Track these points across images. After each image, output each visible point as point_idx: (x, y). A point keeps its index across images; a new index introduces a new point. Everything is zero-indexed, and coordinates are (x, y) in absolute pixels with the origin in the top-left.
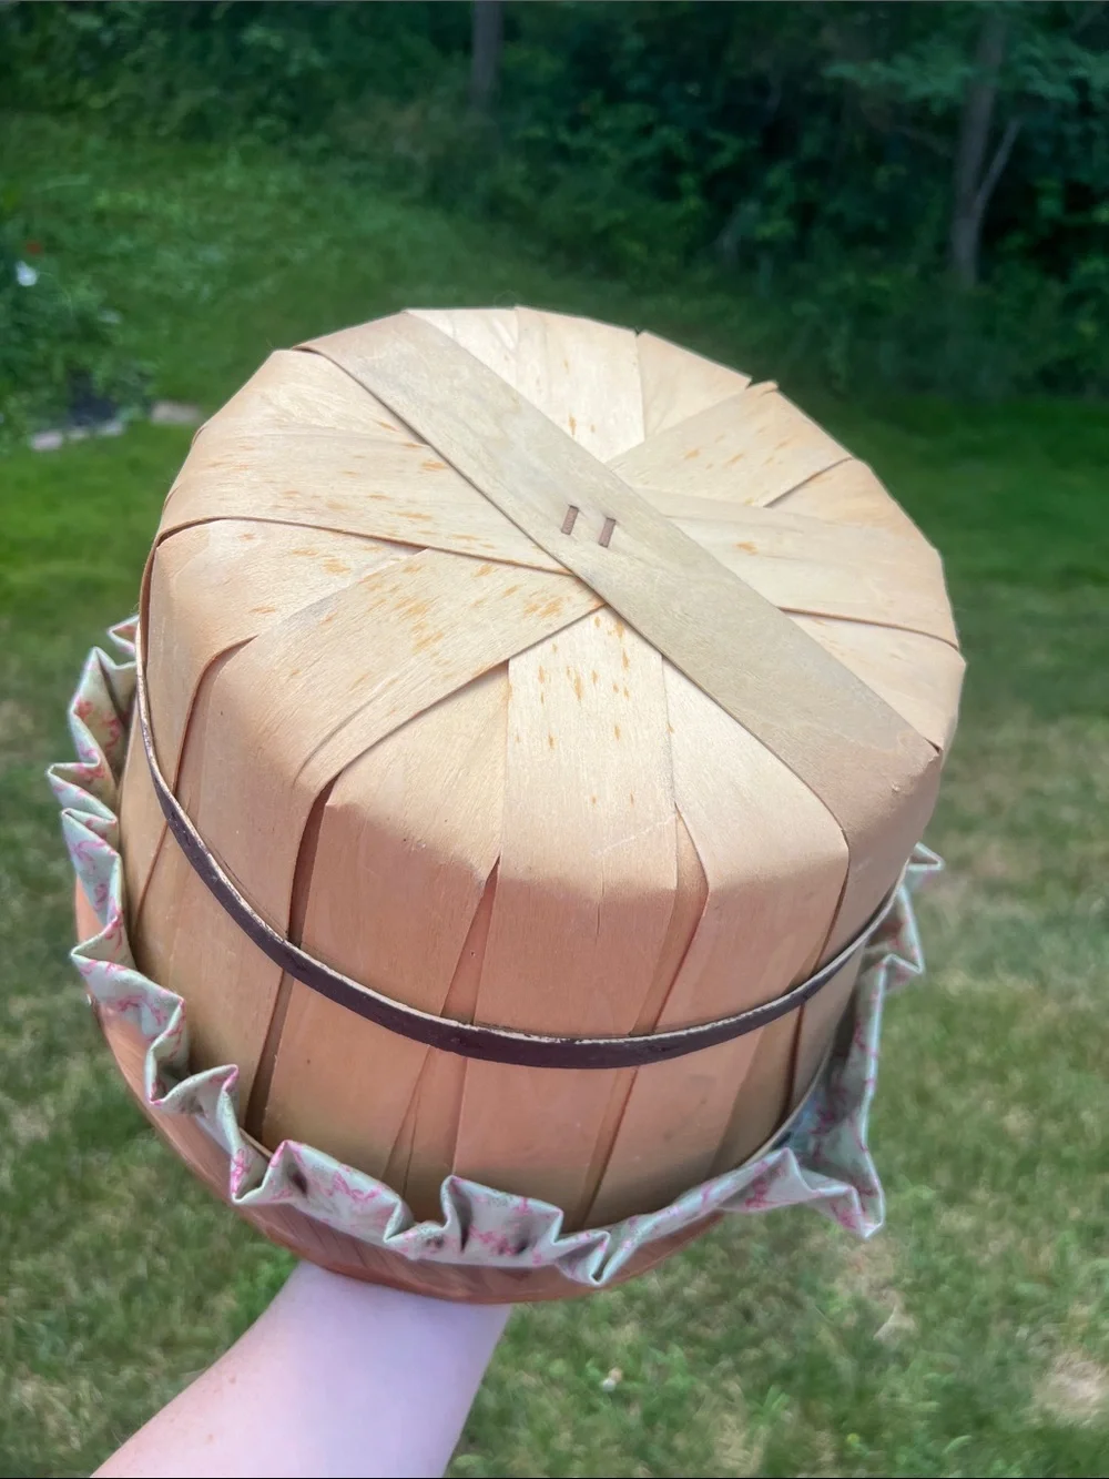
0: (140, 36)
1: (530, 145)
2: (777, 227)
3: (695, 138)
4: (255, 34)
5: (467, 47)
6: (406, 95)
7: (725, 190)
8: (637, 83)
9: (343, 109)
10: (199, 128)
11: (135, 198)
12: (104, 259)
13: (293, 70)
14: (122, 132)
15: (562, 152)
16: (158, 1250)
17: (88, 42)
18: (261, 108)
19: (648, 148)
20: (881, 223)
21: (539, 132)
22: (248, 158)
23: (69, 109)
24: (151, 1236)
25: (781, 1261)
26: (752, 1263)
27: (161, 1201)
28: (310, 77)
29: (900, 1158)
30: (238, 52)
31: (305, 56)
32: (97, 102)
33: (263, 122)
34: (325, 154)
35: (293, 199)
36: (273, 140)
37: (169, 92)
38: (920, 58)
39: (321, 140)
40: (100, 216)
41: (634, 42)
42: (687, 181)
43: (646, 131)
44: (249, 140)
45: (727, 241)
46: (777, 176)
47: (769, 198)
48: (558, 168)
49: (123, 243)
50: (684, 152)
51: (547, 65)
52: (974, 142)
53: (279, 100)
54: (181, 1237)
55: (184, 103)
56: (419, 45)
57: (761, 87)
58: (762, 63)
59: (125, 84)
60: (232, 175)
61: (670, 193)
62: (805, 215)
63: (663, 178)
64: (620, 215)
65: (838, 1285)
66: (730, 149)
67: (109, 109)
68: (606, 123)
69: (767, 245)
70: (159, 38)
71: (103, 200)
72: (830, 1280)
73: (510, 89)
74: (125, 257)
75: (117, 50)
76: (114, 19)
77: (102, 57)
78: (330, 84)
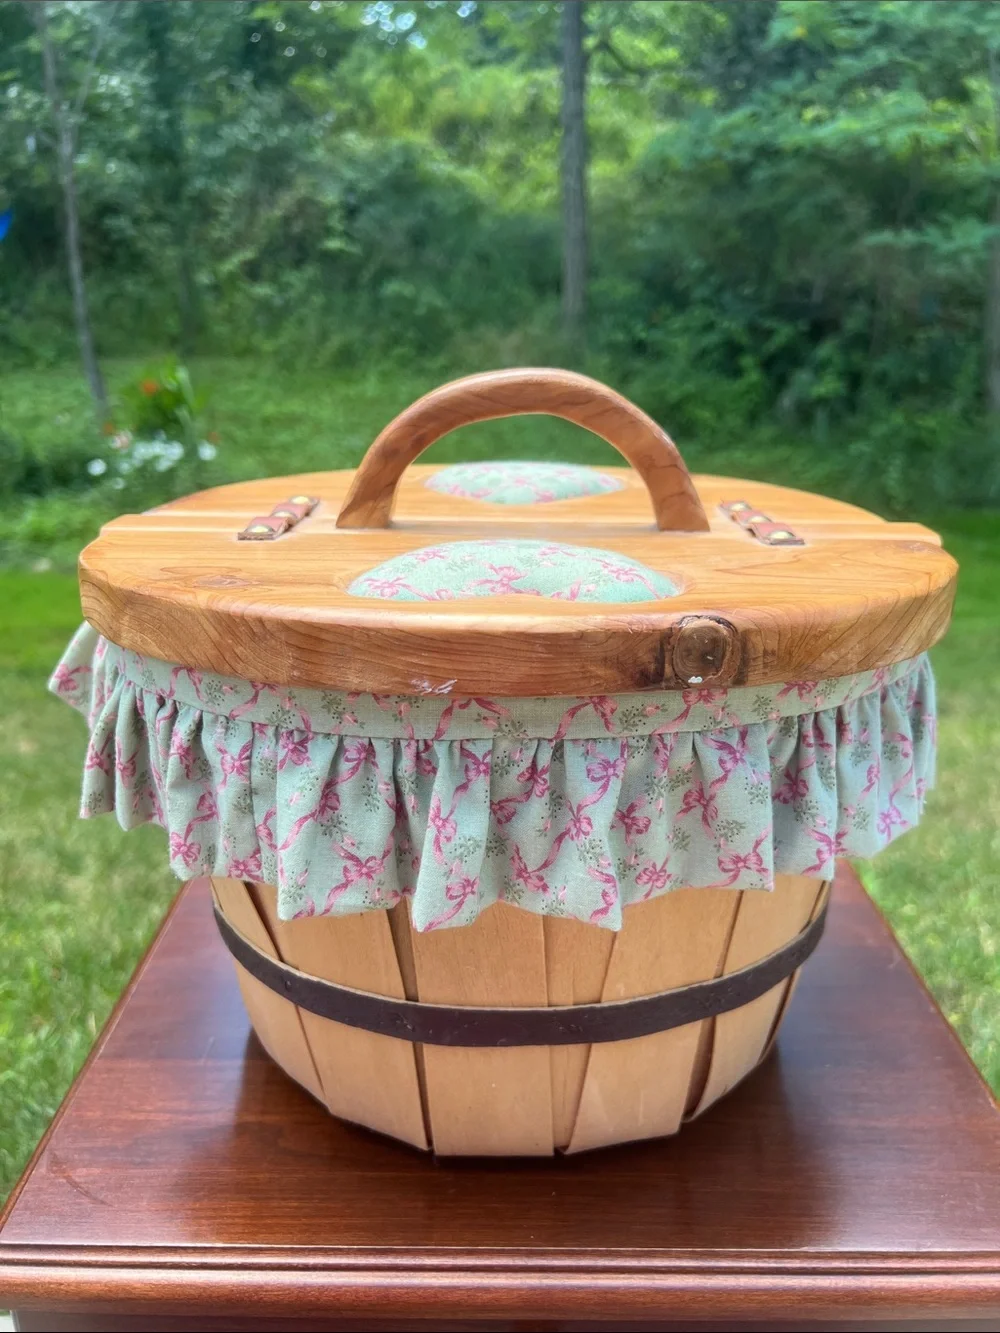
0: (303, 300)
1: (612, 347)
2: (829, 386)
3: (753, 329)
4: (392, 288)
5: (558, 286)
6: (509, 325)
7: (779, 367)
8: (700, 292)
9: (460, 336)
10: (346, 361)
11: (295, 406)
12: (268, 448)
13: (421, 311)
14: (286, 365)
15: (640, 347)
17: (264, 305)
18: (396, 340)
19: (711, 339)
20: (923, 376)
21: (618, 336)
22: (385, 377)
23: (247, 352)
28: (434, 315)
30: (377, 303)
32: (268, 346)
33: (398, 351)
36: (403, 362)
37: (324, 336)
39: (441, 360)
40: (267, 422)
41: (695, 264)
42: (747, 361)
43: (709, 327)
44: (387, 365)
45: (787, 401)
46: (826, 349)
47: (820, 368)
48: (638, 364)
49: (284, 437)
50: (744, 339)
51: (624, 289)
53: (411, 334)
55: (336, 341)
56: (526, 295)
57: (805, 289)
58: (805, 273)
59: (288, 333)
60: (371, 387)
61: (737, 373)
62: (854, 379)
63: (727, 362)
64: (689, 387)
66: (784, 333)
67: (276, 353)
68: (677, 323)
69: (822, 401)
70: (318, 300)
71: (270, 409)
73: (591, 312)
74: (285, 448)
75: (286, 310)
76: (283, 288)
77: (273, 316)
78: (451, 320)
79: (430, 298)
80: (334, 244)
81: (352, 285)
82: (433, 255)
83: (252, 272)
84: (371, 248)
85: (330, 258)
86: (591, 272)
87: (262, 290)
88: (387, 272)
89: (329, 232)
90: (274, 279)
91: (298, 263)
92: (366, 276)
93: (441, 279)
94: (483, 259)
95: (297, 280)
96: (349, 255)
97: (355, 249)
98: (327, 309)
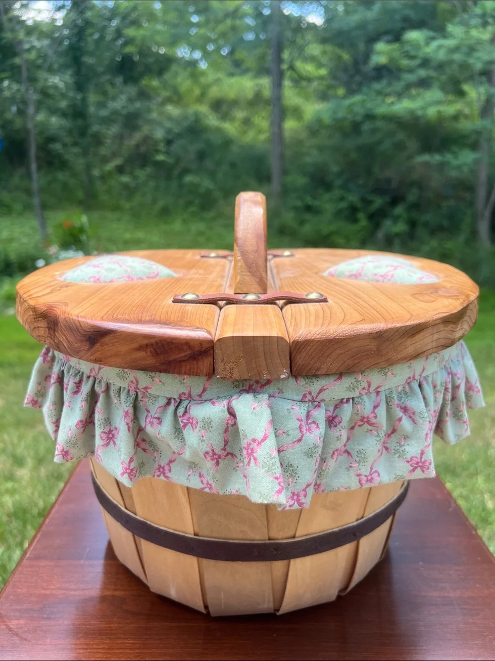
0: (145, 184)
1: (296, 209)
2: (401, 227)
3: (364, 200)
4: (189, 179)
5: (269, 179)
7: (376, 218)
8: (338, 182)
9: (221, 202)
10: (165, 213)
13: (202, 190)
14: (136, 215)
15: (309, 209)
17: (126, 186)
18: (189, 204)
19: (343, 205)
20: (446, 223)
21: (299, 203)
22: (185, 221)
23: (116, 208)
28: (208, 192)
30: (181, 186)
32: (127, 205)
33: (191, 209)
34: (214, 218)
35: (201, 233)
36: (194, 215)
37: (155, 201)
38: (454, 153)
39: (211, 214)
41: (335, 169)
42: (361, 216)
43: (342, 199)
44: (186, 216)
45: (380, 234)
46: (399, 210)
47: (396, 219)
48: (308, 216)
50: (359, 205)
51: (301, 181)
52: (482, 192)
53: (197, 201)
55: (161, 203)
57: (388, 181)
58: (388, 173)
59: (137, 200)
60: (177, 225)
61: (355, 220)
62: (413, 224)
63: (351, 214)
64: (333, 228)
66: (378, 202)
68: (327, 196)
69: (397, 235)
70: (152, 184)
71: (127, 236)
73: (286, 191)
75: (136, 189)
76: (135, 178)
77: (130, 191)
78: (217, 194)
79: (206, 183)
80: (160, 157)
81: (169, 177)
82: (209, 164)
83: (120, 170)
84: (178, 159)
85: (158, 164)
86: (285, 172)
87: (125, 179)
88: (186, 171)
89: (157, 151)
90: (131, 173)
91: (143, 166)
92: (176, 172)
93: (212, 175)
94: (233, 165)
95: (142, 174)
96: (168, 163)
97: (170, 160)
98: (156, 188)
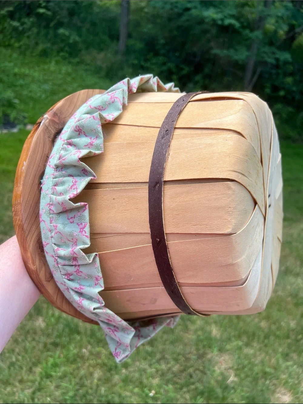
0: (30, 29)
1: (133, 65)
3: (177, 66)
4: (61, 31)
5: (118, 39)
6: (101, 50)
7: (183, 80)
8: (162, 52)
9: (83, 52)
10: (44, 54)
11: (26, 71)
12: (16, 86)
13: (71, 41)
14: (23, 53)
16: (19, 354)
17: (15, 29)
18: (62, 50)
19: (165, 68)
21: (136, 62)
22: (57, 63)
23: (9, 46)
24: (17, 350)
25: (200, 361)
26: (192, 362)
27: (20, 340)
28: (75, 43)
29: (233, 334)
30: (56, 35)
31: (74, 37)
32: (17, 45)
33: (62, 54)
34: (78, 63)
35: (69, 74)
36: (64, 58)
37: (37, 44)
38: (236, 50)
39: (77, 60)
40: (15, 75)
41: (162, 41)
43: (164, 64)
44: (58, 58)
46: (198, 78)
47: (196, 83)
49: (21, 82)
50: (174, 70)
51: (139, 45)
52: (249, 74)
53: (67, 49)
54: (26, 350)
55: (41, 47)
56: (105, 38)
57: (194, 55)
58: (195, 49)
59: (25, 41)
60: (52, 66)
65: (216, 368)
66: (186, 70)
67: (20, 47)
68: (154, 61)
70: (35, 30)
71: (16, 70)
72: (214, 367)
73: (129, 51)
74: (21, 86)
75: (23, 32)
76: (23, 24)
77: (19, 34)
78: (81, 46)
80: (42, 11)
81: (47, 27)
82: (76, 20)
83: (12, 15)
84: (55, 13)
85: (40, 16)
86: (129, 36)
87: (16, 24)
88: (60, 24)
89: (40, 6)
90: (19, 20)
91: (28, 15)
92: (52, 24)
93: (78, 30)
94: (94, 24)
95: (29, 21)
96: (48, 15)
97: (49, 13)
98: (38, 33)
